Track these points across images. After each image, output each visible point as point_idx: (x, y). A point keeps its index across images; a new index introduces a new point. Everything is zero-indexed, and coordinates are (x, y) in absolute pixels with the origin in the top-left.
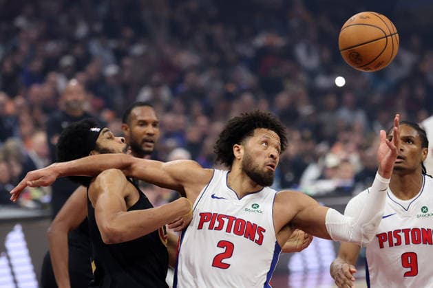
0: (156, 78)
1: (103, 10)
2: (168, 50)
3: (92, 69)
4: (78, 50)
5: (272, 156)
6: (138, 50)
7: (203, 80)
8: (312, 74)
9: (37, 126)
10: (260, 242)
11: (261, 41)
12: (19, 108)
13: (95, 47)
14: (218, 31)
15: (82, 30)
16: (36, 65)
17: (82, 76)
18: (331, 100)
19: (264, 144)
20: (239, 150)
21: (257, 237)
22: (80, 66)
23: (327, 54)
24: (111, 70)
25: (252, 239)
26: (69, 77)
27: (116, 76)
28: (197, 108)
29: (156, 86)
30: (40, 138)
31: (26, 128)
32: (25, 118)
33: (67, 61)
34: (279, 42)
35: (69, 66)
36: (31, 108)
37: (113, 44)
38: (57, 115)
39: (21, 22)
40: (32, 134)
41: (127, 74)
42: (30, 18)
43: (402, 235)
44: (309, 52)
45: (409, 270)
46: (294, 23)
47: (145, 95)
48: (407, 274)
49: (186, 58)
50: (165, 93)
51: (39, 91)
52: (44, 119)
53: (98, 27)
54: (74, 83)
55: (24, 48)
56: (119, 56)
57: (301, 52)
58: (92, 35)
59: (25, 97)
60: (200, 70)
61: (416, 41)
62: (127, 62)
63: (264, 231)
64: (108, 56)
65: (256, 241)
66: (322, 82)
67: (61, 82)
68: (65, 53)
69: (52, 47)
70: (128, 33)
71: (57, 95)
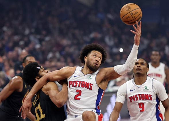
0: (54, 49)
1: (35, 24)
2: (58, 39)
3: (31, 46)
4: (26, 39)
5: (96, 60)
6: (47, 39)
7: (72, 50)
8: (111, 48)
9: (11, 67)
10: (91, 89)
11: (92, 35)
12: (4, 60)
13: (32, 38)
14: (77, 32)
15: (27, 32)
16: (11, 44)
17: (27, 49)
18: (118, 57)
19: (94, 56)
20: (86, 59)
21: (90, 87)
22: (26, 45)
23: (116, 40)
24: (38, 46)
25: (88, 88)
26: (22, 49)
27: (40, 49)
28: (69, 60)
29: (54, 52)
30: (12, 71)
31: (7, 67)
32: (6, 64)
33: (22, 43)
34: (99, 36)
35: (22, 45)
36: (9, 60)
37: (38, 37)
38: (18, 63)
39: (5, 29)
40: (9, 69)
41: (44, 48)
42: (8, 27)
43: (138, 96)
44: (110, 39)
45: (141, 109)
46: (105, 29)
47: (50, 55)
48: (141, 111)
49: (65, 42)
50: (58, 55)
51: (11, 54)
52: (13, 64)
53: (33, 30)
54: (24, 51)
55: (6, 38)
56: (41, 41)
57: (107, 40)
58: (31, 33)
59: (6, 56)
60: (70, 46)
61: (149, 35)
62: (44, 43)
63: (92, 85)
64: (37, 41)
65: (90, 89)
66: (115, 50)
67: (20, 51)
68: (21, 40)
69: (16, 38)
70: (44, 32)
71: (18, 55)
